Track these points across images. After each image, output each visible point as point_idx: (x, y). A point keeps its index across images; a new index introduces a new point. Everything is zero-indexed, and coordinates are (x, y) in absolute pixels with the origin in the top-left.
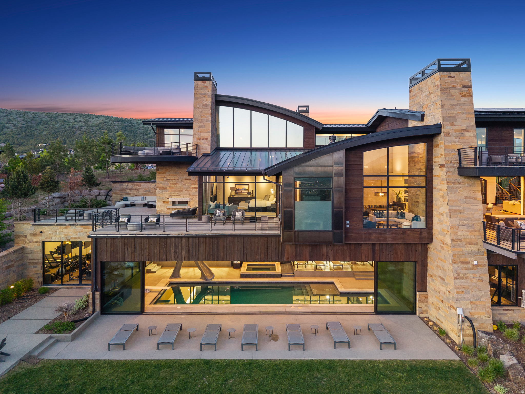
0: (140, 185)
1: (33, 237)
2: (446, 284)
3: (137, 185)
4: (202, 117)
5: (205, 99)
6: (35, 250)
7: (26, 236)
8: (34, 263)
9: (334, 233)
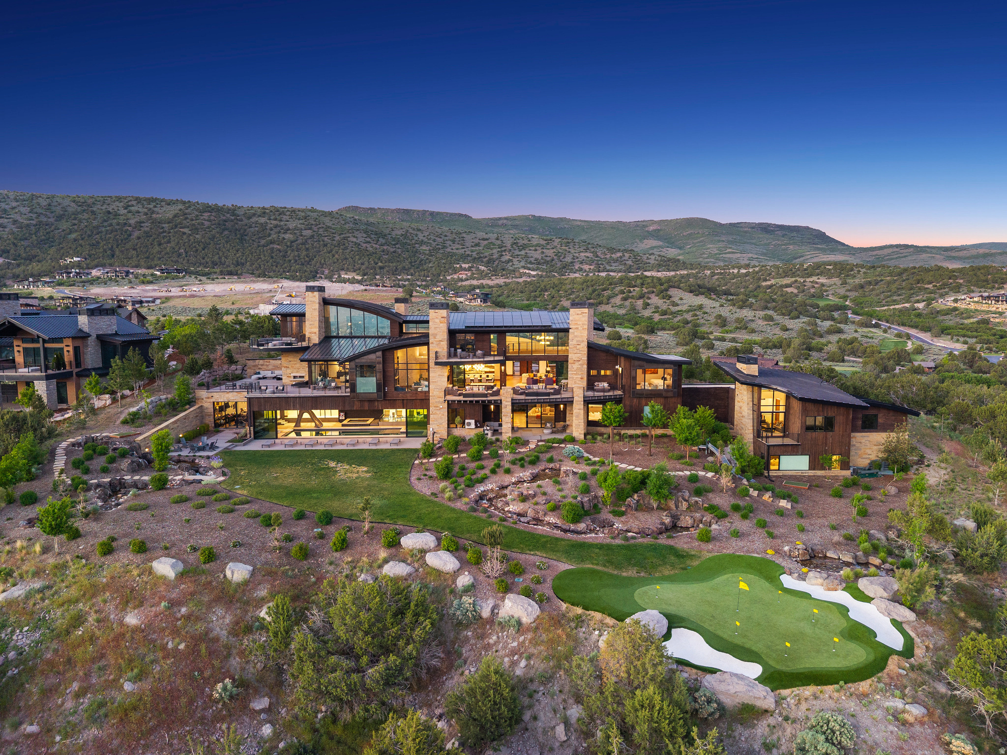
1: (208, 399)
3: (267, 362)
6: (209, 407)
7: (203, 399)
8: (208, 415)
9: (377, 394)
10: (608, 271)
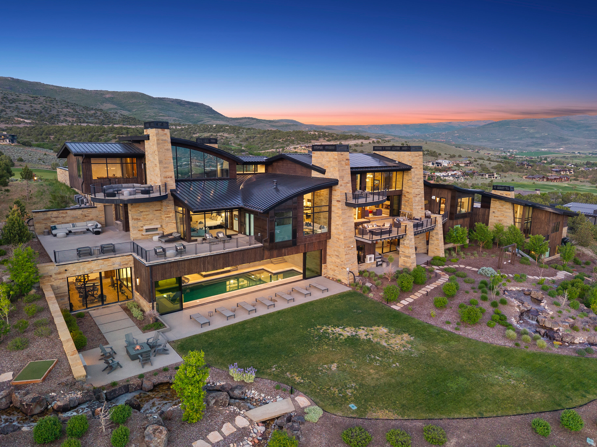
0: (67, 213)
1: (58, 276)
2: (340, 258)
3: (62, 213)
4: (165, 160)
5: (166, 144)
6: (62, 285)
7: (51, 276)
8: (61, 296)
9: (293, 241)
10: (87, 123)
